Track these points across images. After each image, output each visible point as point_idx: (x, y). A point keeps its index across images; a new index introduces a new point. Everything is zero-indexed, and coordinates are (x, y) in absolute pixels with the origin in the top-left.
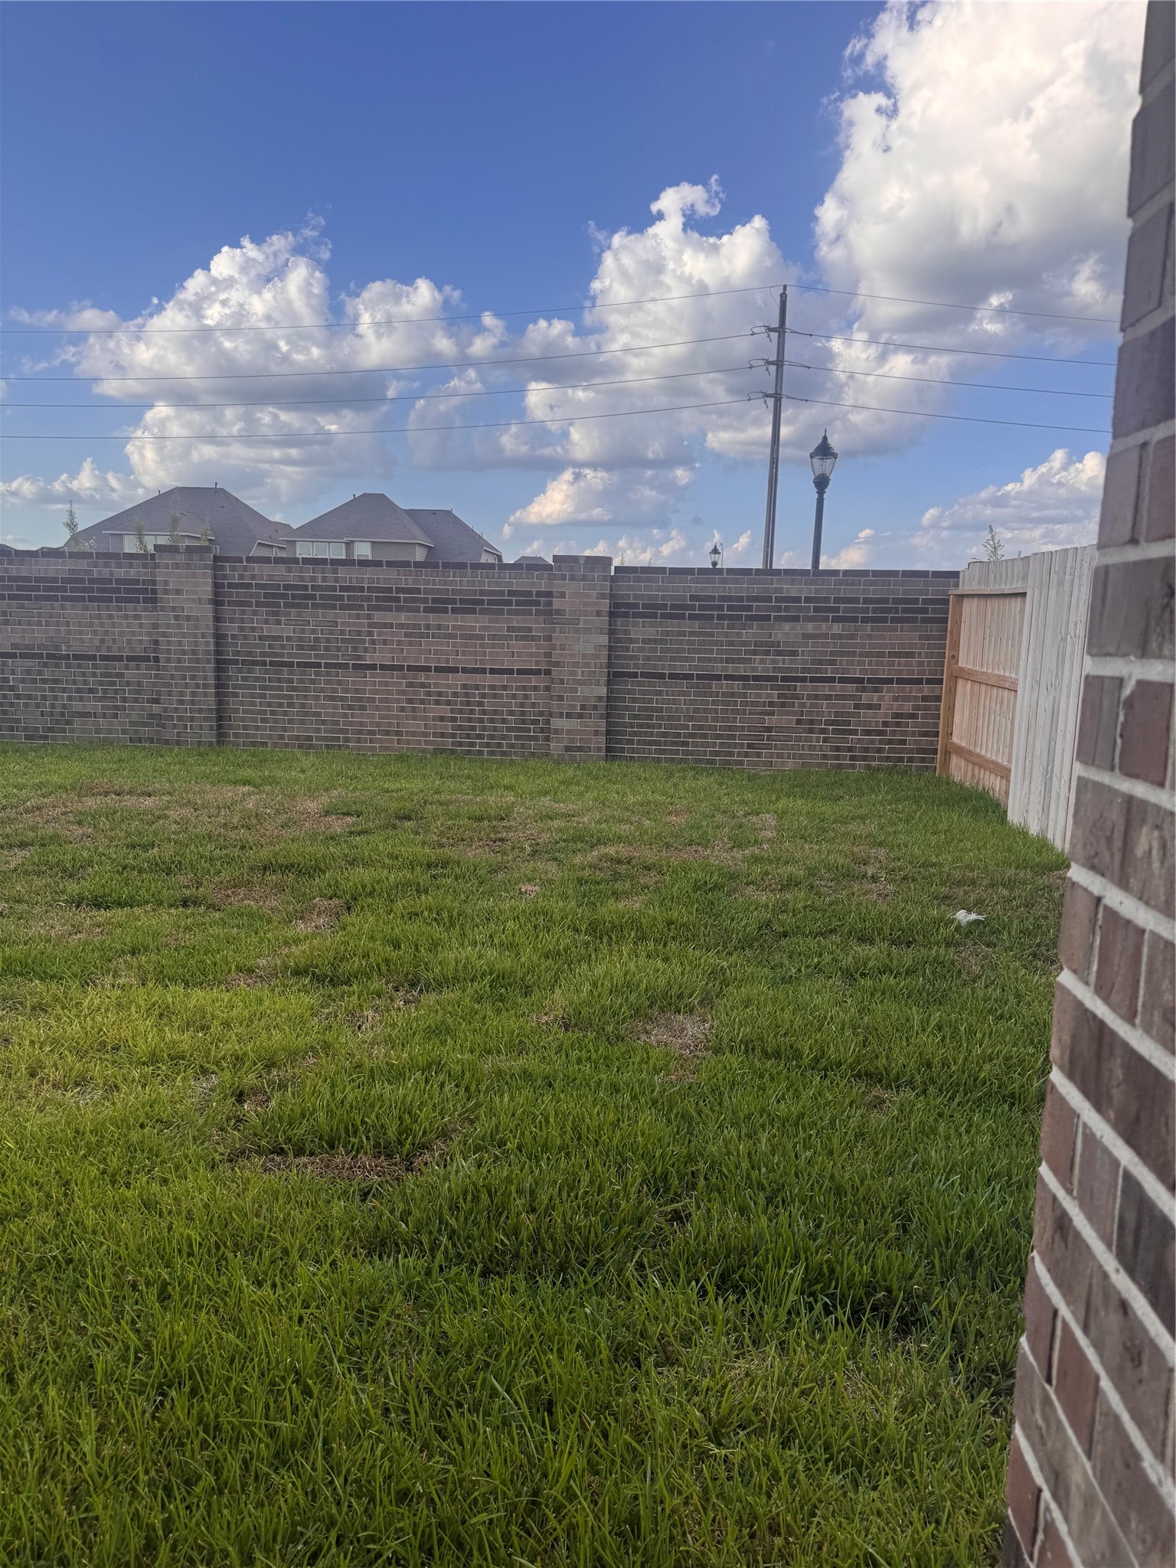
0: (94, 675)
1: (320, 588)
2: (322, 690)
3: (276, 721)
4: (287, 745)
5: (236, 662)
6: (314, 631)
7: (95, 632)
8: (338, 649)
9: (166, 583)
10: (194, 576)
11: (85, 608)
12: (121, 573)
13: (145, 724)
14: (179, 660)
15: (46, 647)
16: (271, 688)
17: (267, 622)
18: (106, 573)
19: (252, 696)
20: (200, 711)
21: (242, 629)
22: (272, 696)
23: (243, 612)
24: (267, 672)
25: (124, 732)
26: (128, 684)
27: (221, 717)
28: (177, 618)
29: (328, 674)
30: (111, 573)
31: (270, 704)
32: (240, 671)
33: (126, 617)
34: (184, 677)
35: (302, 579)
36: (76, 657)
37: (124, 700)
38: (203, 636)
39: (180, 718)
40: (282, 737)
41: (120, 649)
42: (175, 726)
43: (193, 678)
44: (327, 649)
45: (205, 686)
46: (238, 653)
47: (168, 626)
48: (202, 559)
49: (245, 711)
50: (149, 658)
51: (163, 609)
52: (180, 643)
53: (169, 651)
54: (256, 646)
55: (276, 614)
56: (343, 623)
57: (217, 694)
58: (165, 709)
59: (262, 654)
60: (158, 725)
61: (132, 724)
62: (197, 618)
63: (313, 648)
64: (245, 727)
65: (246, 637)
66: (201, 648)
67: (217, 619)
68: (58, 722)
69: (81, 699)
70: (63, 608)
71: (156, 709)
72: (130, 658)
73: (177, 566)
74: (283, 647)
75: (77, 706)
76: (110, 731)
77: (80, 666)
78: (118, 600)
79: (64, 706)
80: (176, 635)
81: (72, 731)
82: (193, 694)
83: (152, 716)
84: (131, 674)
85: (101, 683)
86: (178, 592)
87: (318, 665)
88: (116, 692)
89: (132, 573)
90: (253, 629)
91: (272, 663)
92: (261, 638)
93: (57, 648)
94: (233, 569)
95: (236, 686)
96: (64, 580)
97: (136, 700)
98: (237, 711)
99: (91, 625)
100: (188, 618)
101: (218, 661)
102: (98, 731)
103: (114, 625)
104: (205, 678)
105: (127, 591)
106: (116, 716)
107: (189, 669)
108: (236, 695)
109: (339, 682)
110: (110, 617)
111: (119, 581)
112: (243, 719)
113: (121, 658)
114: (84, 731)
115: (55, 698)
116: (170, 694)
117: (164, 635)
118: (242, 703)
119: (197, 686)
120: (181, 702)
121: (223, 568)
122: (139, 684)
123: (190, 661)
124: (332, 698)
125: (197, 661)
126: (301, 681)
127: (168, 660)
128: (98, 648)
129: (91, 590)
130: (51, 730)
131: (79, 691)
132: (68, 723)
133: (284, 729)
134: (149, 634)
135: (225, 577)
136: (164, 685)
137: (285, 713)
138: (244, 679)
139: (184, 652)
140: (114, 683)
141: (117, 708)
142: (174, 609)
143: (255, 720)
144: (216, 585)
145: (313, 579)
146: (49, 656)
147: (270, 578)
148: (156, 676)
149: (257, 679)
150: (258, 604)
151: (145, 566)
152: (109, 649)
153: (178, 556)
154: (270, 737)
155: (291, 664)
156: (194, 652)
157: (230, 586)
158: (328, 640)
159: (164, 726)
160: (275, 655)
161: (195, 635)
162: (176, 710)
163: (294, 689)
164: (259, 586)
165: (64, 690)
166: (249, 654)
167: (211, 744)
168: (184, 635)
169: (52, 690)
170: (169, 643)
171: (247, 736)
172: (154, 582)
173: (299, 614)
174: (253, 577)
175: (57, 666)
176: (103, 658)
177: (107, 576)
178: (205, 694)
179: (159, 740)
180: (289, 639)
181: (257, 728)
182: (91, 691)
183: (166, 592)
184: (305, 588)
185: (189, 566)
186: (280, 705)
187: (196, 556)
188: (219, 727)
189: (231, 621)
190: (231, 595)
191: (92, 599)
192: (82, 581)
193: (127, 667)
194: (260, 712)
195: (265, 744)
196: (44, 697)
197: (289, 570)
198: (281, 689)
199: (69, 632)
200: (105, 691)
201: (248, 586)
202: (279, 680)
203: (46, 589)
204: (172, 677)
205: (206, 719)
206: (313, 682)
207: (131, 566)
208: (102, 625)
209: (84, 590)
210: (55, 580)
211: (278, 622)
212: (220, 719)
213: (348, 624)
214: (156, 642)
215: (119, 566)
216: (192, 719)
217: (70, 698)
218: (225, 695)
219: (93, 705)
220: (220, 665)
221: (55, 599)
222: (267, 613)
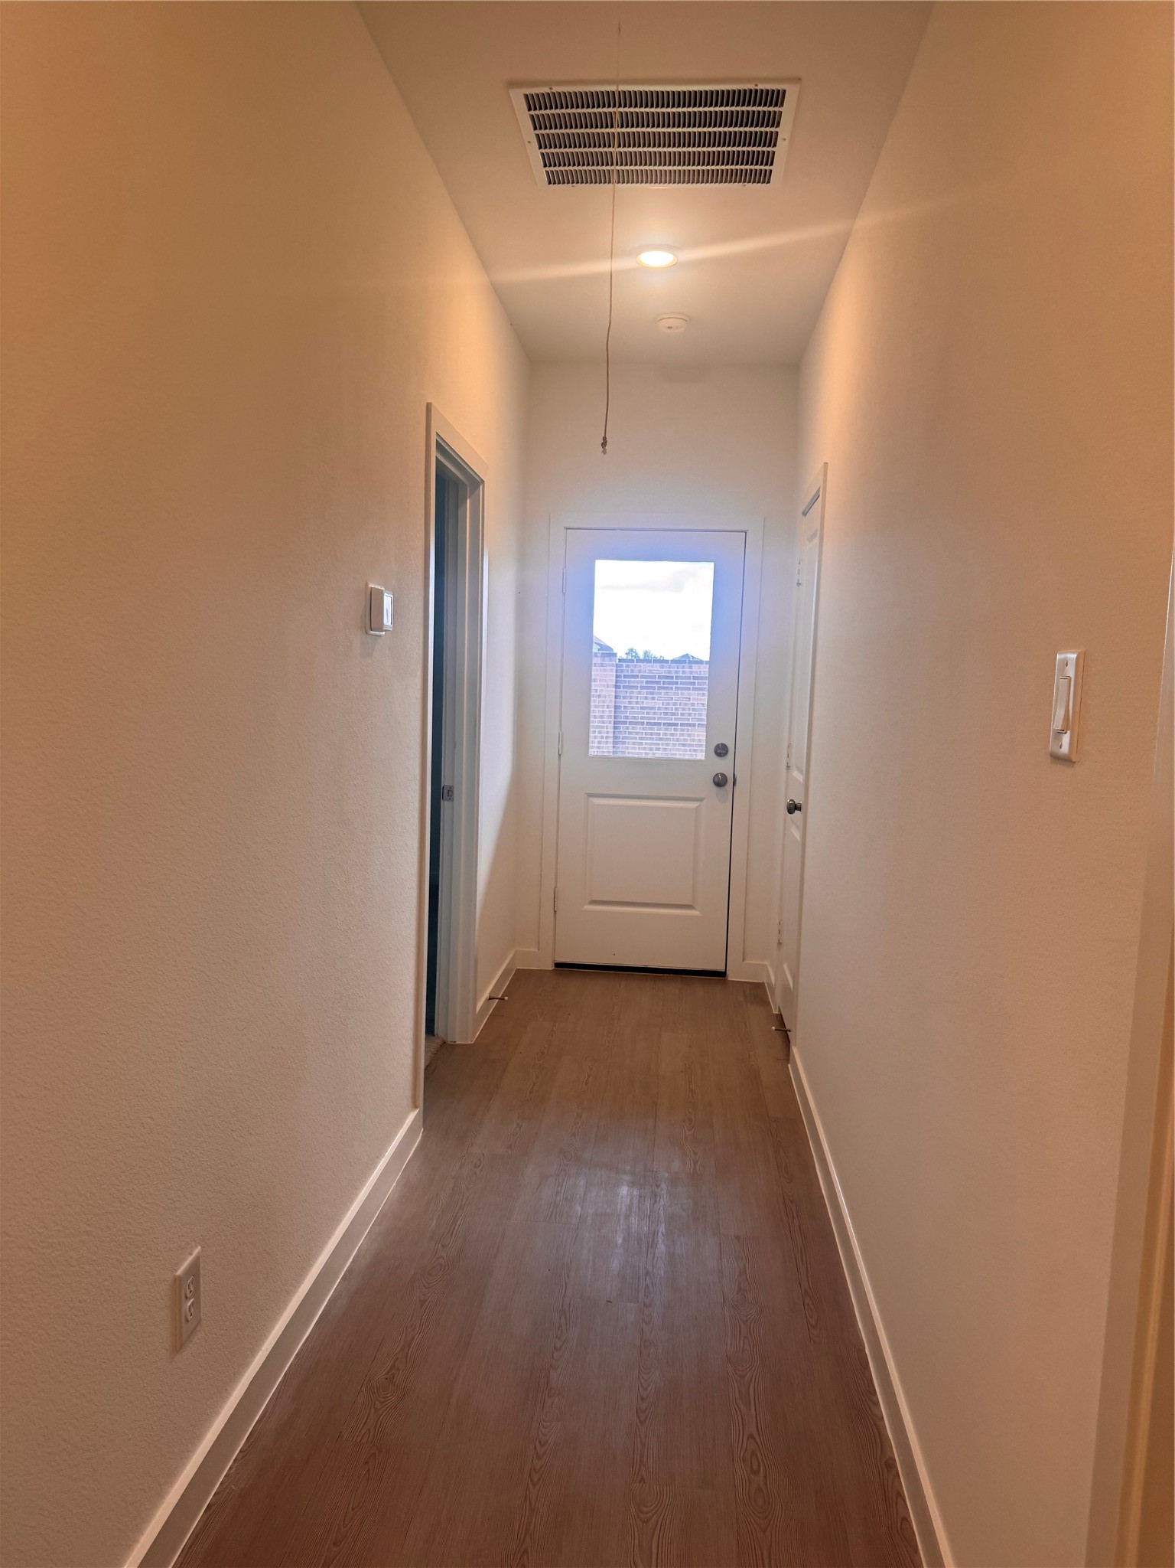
1: (681, 678)
2: (678, 740)
5: (625, 723)
6: (675, 704)
8: (690, 715)
10: (605, 671)
17: (646, 698)
21: (631, 702)
23: (632, 692)
24: (644, 729)
29: (682, 730)
31: (645, 749)
32: (628, 728)
35: (670, 672)
38: (608, 707)
43: (600, 732)
44: (682, 714)
45: (607, 738)
46: (627, 717)
48: (611, 661)
54: (638, 713)
55: (652, 693)
56: (694, 699)
57: (614, 742)
59: (642, 718)
62: (605, 696)
63: (674, 714)
66: (606, 714)
67: (616, 697)
74: (655, 713)
82: (599, 742)
87: (677, 725)
90: (637, 703)
91: (648, 723)
92: (641, 708)
94: (628, 666)
95: (624, 738)
100: (600, 696)
101: (615, 722)
104: (607, 732)
107: (597, 727)
109: (689, 735)
119: (602, 737)
121: (621, 666)
123: (598, 722)
124: (684, 745)
125: (603, 722)
126: (665, 734)
135: (622, 671)
138: (630, 733)
144: (617, 676)
145: (676, 672)
147: (650, 671)
149: (637, 733)
150: (642, 688)
155: (660, 724)
156: (602, 717)
157: (625, 676)
158: (684, 709)
160: (649, 718)
161: (602, 707)
163: (660, 739)
164: (643, 677)
166: (634, 718)
173: (667, 693)
174: (640, 671)
178: (607, 743)
180: (659, 708)
184: (672, 677)
185: (602, 665)
187: (607, 659)
189: (624, 698)
190: (626, 682)
197: (662, 667)
198: (653, 739)
201: (636, 677)
202: (652, 734)
206: (672, 735)
211: (653, 698)
213: (697, 699)
218: (617, 743)
220: (616, 725)
222: (647, 693)
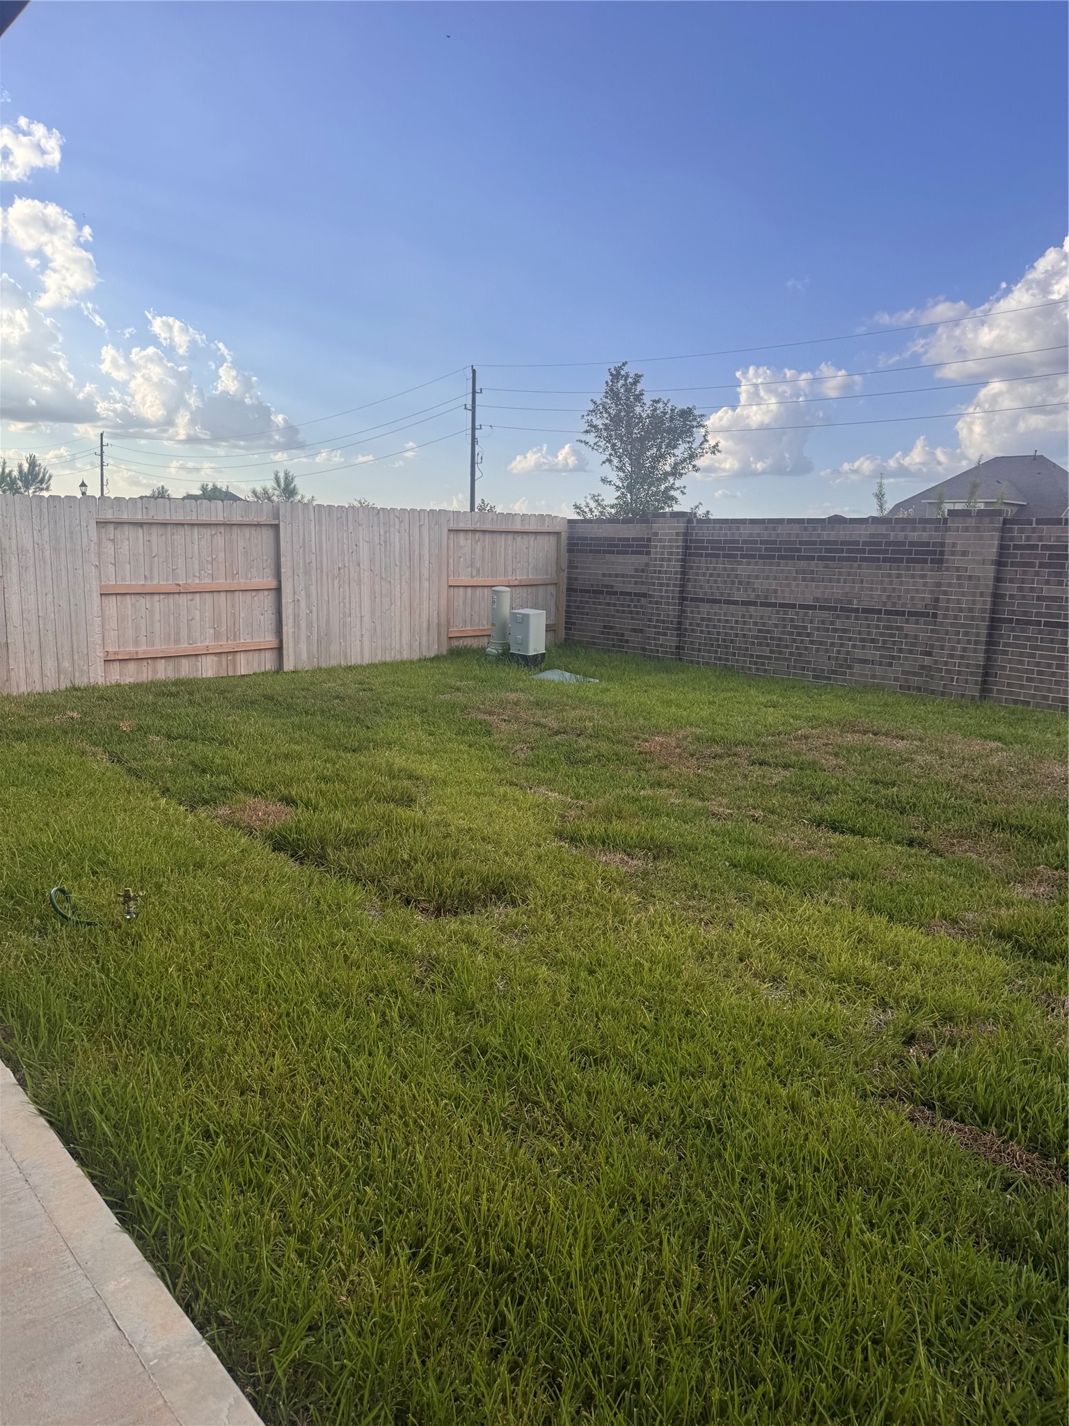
0: (877, 627)
3: (1041, 681)
4: (1050, 706)
5: (1011, 621)
7: (884, 590)
9: (954, 545)
10: (981, 538)
11: (879, 568)
12: (914, 536)
13: (915, 674)
14: (956, 617)
15: (841, 601)
16: (1042, 648)
17: (1047, 582)
18: (901, 536)
19: (1021, 654)
20: (968, 666)
21: (1021, 589)
22: (1041, 656)
23: (1025, 573)
24: (1040, 632)
25: (896, 679)
26: (906, 636)
27: (987, 674)
28: (959, 578)
30: (906, 537)
31: (1038, 664)
32: (1013, 630)
33: (913, 576)
34: (957, 633)
36: (865, 611)
37: (900, 651)
38: (982, 595)
39: (948, 671)
40: (1045, 698)
41: (904, 605)
42: (942, 678)
43: (966, 634)
45: (976, 643)
46: (1013, 613)
47: (950, 585)
48: (991, 522)
49: (1011, 669)
50: (927, 615)
51: (948, 569)
52: (959, 602)
53: (947, 609)
54: (1033, 606)
57: (987, 651)
58: (936, 662)
59: (1038, 614)
60: (927, 676)
61: (904, 673)
62: (978, 578)
64: (1009, 685)
65: (1024, 597)
66: (978, 607)
67: (998, 579)
68: (841, 666)
69: (863, 648)
70: (860, 567)
71: (927, 660)
72: (911, 614)
73: (967, 529)
74: (1061, 608)
75: (859, 653)
76: (883, 678)
77: (866, 619)
78: (909, 561)
79: (848, 653)
80: (956, 593)
81: (852, 674)
82: (964, 650)
83: (923, 667)
84: (909, 628)
85: (882, 635)
86: (964, 553)
88: (894, 643)
89: (925, 536)
90: (1032, 590)
91: (1046, 624)
92: (1039, 598)
93: (850, 602)
94: (1021, 531)
95: (1006, 645)
96: (865, 543)
97: (911, 652)
98: (1004, 668)
99: (882, 582)
100: (970, 578)
101: (992, 620)
102: (873, 677)
103: (901, 583)
104: (978, 635)
105: (917, 553)
106: (890, 665)
107: (963, 625)
108: (1005, 653)
110: (899, 576)
111: (912, 544)
112: (1009, 677)
113: (903, 613)
114: (861, 675)
115: (842, 645)
116: (942, 648)
117: (945, 593)
118: (1010, 661)
119: (969, 642)
120: (952, 656)
121: (1011, 530)
122: (916, 637)
123: (966, 618)
125: (973, 618)
127: (945, 617)
128: (885, 604)
129: (886, 551)
130: (835, 672)
131: (862, 640)
132: (850, 667)
133: (1050, 690)
134: (932, 592)
135: (1012, 539)
136: (938, 639)
137: (1053, 674)
138: (1015, 638)
139: (961, 610)
140: (893, 636)
141: (893, 657)
142: (958, 569)
143: (1021, 678)
144: (1002, 547)
146: (842, 609)
147: (1058, 539)
148: (932, 631)
149: (1028, 639)
150: (1041, 565)
151: (937, 529)
152: (894, 604)
153: (969, 520)
154: (1034, 696)
156: (971, 610)
157: (1016, 547)
159: (932, 677)
160: (1052, 615)
161: (974, 594)
162: (946, 663)
164: (1045, 547)
165: (850, 639)
166: (1025, 613)
167: (973, 697)
168: (963, 594)
169: (841, 638)
170: (948, 601)
171: (1011, 693)
172: (943, 545)
174: (1041, 539)
175: (848, 618)
176: (888, 612)
177: (902, 539)
178: (975, 651)
179: (926, 690)
181: (1022, 686)
182: (873, 641)
183: (953, 553)
185: (977, 529)
186: (1049, 666)
187: (987, 520)
188: (984, 682)
189: (1012, 581)
190: (1015, 556)
191: (885, 560)
192: (880, 544)
193: (907, 622)
194: (1027, 671)
195: (1028, 703)
196: (833, 644)
198: (1053, 649)
199: (862, 589)
200: (885, 642)
201: (1035, 547)
202: (1052, 641)
203: (849, 551)
204: (947, 633)
205: (972, 674)
207: (924, 530)
208: (891, 583)
209: (880, 552)
210: (857, 543)
212: (986, 674)
214: (937, 600)
215: (914, 530)
216: (959, 673)
217: (854, 646)
218: (995, 652)
219: (871, 654)
220: (994, 623)
221: (855, 559)
222: (1050, 574)
